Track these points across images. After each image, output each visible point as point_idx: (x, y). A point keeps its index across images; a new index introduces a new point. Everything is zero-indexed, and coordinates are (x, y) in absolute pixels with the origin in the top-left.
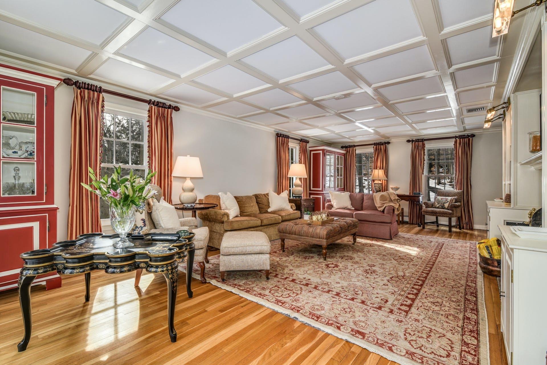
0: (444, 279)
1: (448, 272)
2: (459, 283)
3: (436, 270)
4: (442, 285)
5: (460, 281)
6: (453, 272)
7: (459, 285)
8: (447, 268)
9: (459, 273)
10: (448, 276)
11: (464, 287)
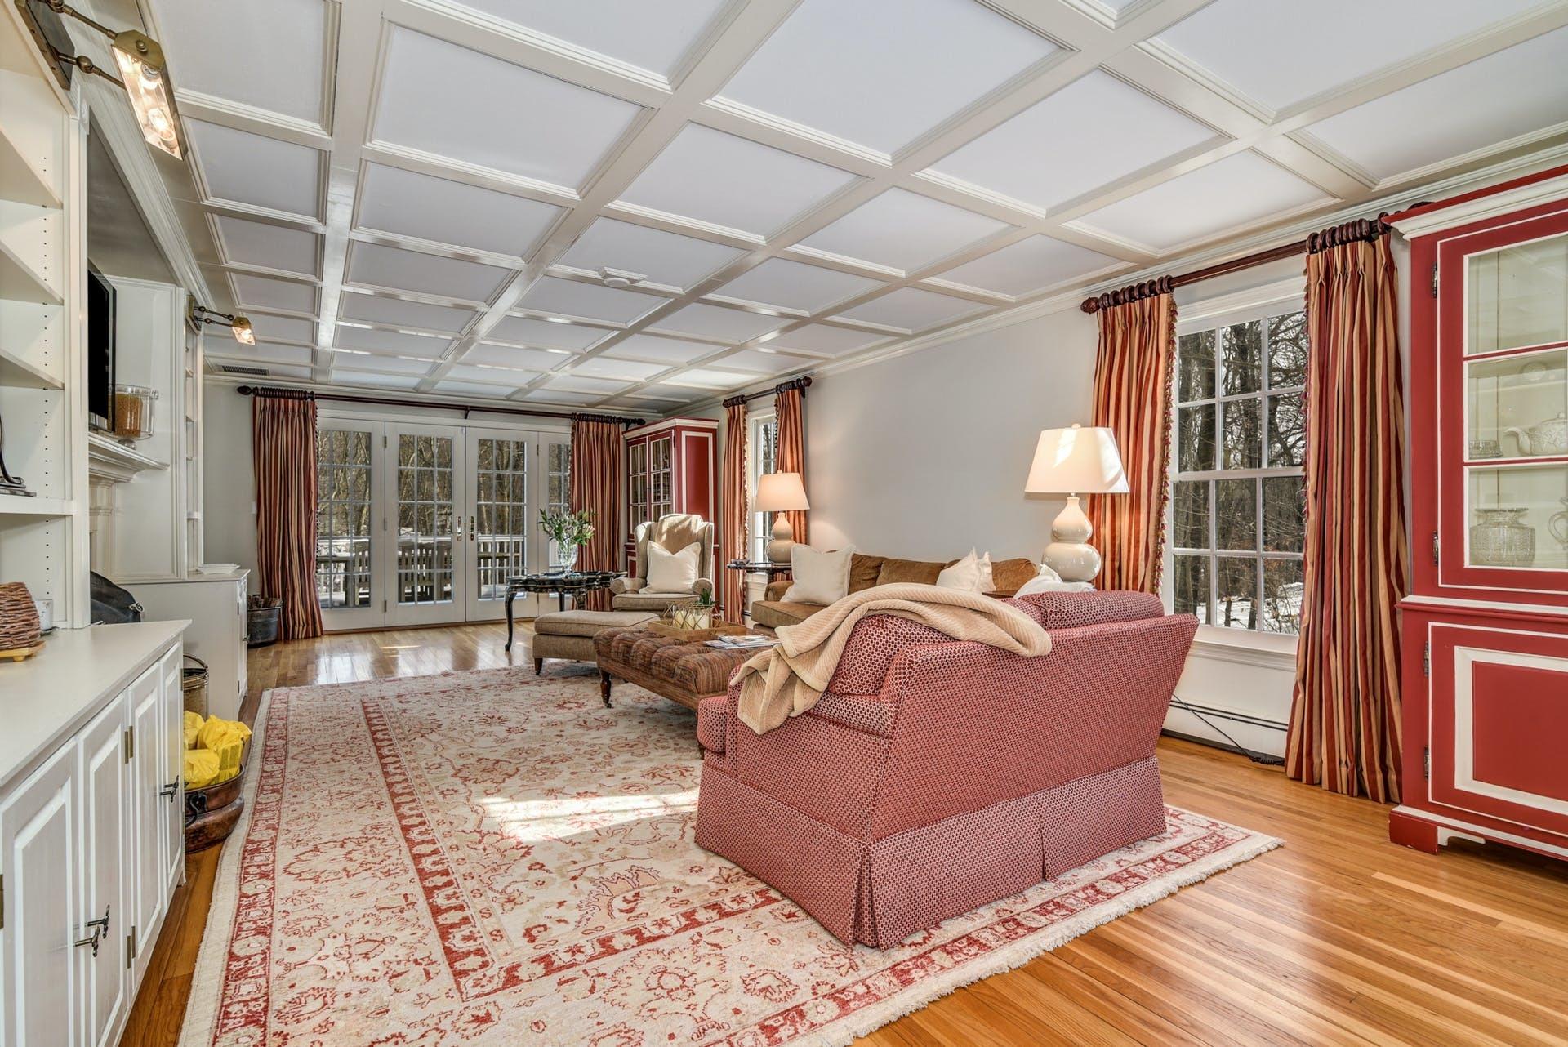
0: (338, 758)
1: (338, 778)
2: (301, 761)
3: (370, 774)
4: (336, 746)
5: (302, 765)
6: (323, 786)
7: (301, 757)
8: (346, 788)
9: (306, 786)
10: (332, 768)
11: (290, 755)
